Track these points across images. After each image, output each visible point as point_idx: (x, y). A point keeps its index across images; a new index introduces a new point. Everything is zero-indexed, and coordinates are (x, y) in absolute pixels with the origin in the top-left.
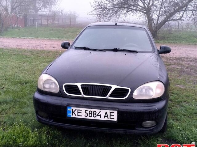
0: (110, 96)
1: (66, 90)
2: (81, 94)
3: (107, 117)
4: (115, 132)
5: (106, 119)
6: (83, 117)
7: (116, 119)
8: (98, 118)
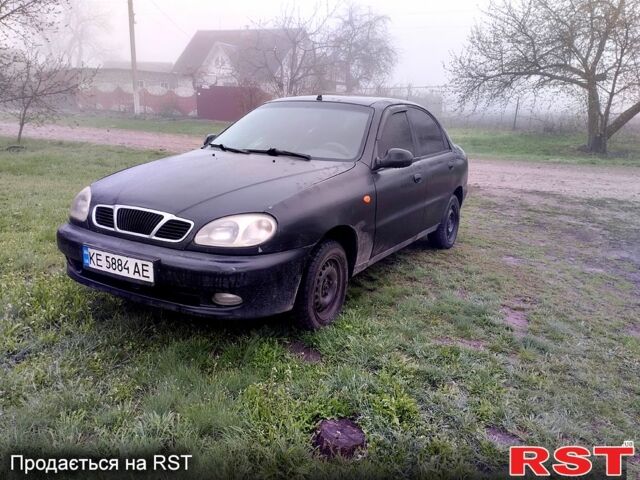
0: (156, 235)
1: (97, 217)
2: (113, 227)
3: (138, 272)
4: (162, 305)
5: (136, 276)
6: (104, 269)
7: (151, 280)
8: (124, 273)
